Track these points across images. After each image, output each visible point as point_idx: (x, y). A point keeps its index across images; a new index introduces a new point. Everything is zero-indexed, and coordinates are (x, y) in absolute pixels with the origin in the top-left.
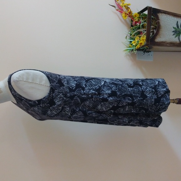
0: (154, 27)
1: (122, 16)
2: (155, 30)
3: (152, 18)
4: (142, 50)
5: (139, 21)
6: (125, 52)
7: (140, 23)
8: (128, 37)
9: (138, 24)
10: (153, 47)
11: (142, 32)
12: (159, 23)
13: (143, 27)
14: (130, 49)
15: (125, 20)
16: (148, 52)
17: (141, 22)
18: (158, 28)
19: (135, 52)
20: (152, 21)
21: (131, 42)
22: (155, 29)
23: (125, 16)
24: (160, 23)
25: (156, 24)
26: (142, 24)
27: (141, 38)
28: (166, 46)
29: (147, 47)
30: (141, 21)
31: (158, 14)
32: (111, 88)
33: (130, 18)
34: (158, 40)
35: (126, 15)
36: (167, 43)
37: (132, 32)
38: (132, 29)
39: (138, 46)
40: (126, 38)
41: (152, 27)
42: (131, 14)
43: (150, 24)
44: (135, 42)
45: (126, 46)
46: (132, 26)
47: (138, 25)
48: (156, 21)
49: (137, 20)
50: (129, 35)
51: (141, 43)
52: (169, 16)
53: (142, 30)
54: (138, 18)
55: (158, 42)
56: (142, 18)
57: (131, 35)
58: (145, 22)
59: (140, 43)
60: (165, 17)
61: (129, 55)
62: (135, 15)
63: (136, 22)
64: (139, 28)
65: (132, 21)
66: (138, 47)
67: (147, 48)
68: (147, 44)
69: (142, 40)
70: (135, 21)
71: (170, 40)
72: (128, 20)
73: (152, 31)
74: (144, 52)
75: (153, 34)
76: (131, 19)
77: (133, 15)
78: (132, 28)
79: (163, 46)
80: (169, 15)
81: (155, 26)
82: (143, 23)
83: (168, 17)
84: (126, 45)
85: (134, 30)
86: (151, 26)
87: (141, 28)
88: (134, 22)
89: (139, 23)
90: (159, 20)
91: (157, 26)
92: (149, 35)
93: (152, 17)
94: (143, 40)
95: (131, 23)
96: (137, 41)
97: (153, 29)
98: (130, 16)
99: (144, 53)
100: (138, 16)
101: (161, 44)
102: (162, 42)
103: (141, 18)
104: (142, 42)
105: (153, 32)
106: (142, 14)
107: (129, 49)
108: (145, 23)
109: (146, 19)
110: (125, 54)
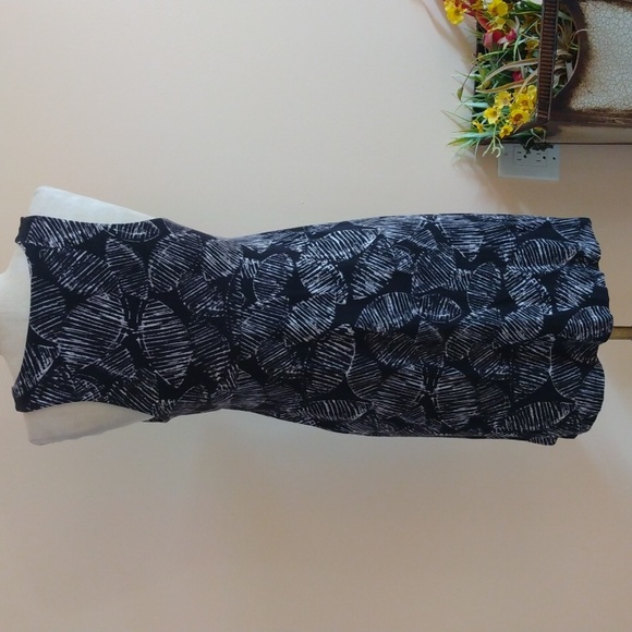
0: (565, 53)
1: (445, 13)
2: (569, 66)
3: (560, 19)
4: (522, 140)
5: (508, 29)
6: (456, 148)
7: (513, 38)
8: (465, 92)
9: (504, 41)
10: (560, 131)
11: (519, 72)
12: (585, 36)
13: (524, 51)
14: (475, 139)
15: (455, 28)
16: (544, 146)
17: (514, 34)
18: (581, 56)
19: (497, 151)
20: (559, 30)
21: (477, 110)
22: (572, 60)
23: (457, 12)
24: (590, 38)
25: (576, 42)
26: (518, 42)
27: (519, 97)
28: (612, 124)
29: (540, 129)
30: (518, 28)
31: (582, 5)
32: (395, 263)
33: (473, 21)
34: (582, 101)
35: (460, 6)
36: (618, 116)
37: (482, 72)
38: (483, 60)
39: (509, 127)
40: (460, 96)
41: (559, 52)
42: (478, 3)
43: (550, 43)
44: (495, 114)
45: (460, 125)
46: (481, 49)
47: (505, 48)
48: (574, 30)
49: (500, 27)
50: (471, 84)
51: (519, 117)
52: (621, 10)
53: (521, 65)
54: (505, 17)
55: (580, 112)
56: (521, 18)
57: (477, 83)
58: (531, 32)
59: (513, 114)
60: (609, 14)
61: (469, 161)
62: (492, 6)
63: (497, 35)
64: (509, 57)
65: (481, 30)
66: (506, 131)
67: (540, 134)
68: (539, 118)
69: (522, 102)
70: (494, 29)
71: (627, 103)
72: (466, 27)
73: (559, 67)
74: (527, 149)
75: (563, 78)
76: (478, 25)
77: (485, 7)
78: (481, 56)
79: (600, 126)
80: (622, 6)
81: (571, 51)
82: (522, 38)
83: (621, 16)
84: (461, 121)
85: (487, 63)
86: (554, 49)
87: (517, 59)
88: (489, 34)
89: (509, 39)
90: (585, 25)
91: (577, 48)
92: (550, 83)
93: (560, 14)
94: (525, 103)
95: (478, 39)
96: (501, 107)
97: (564, 59)
98: (472, 13)
99: (528, 152)
100: (505, 9)
101: (594, 117)
102: (598, 111)
103: (514, 20)
104: (520, 111)
105: (563, 72)
106: (519, 3)
107: (469, 139)
108: (533, 38)
109: (535, 24)
110: (457, 155)
